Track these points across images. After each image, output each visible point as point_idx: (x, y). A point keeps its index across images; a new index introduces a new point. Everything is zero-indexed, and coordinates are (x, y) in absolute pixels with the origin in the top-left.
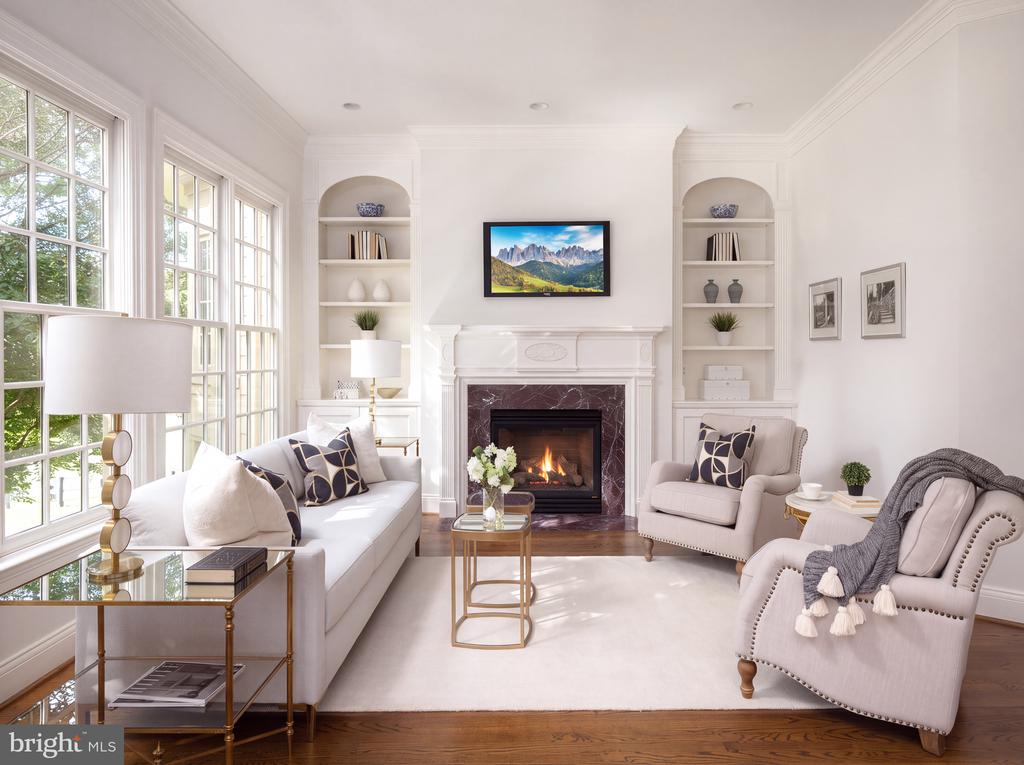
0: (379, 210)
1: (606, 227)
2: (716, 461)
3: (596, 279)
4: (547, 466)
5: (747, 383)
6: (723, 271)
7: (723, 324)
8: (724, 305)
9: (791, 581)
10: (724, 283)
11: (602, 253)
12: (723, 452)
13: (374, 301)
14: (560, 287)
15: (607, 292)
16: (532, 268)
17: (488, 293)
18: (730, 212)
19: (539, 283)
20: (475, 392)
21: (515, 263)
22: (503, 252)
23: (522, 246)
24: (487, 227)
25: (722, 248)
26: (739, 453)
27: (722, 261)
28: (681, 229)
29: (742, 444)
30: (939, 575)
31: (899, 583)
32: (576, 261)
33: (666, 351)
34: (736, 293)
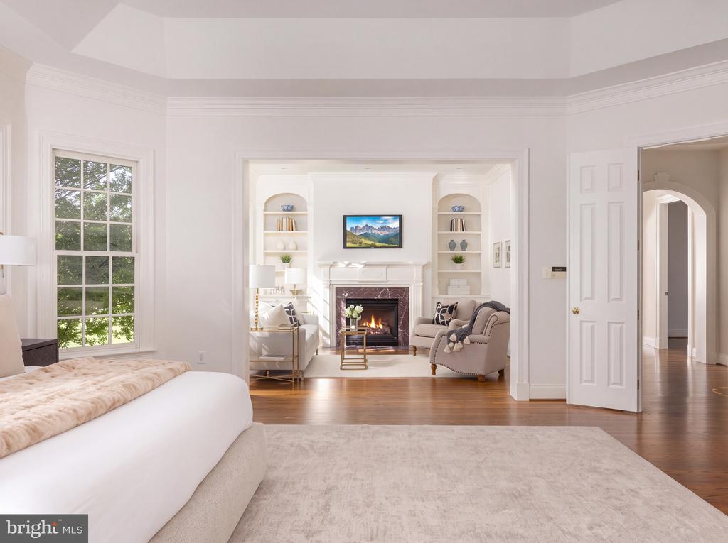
0: (292, 208)
1: (400, 218)
2: (441, 316)
3: (395, 240)
4: (373, 325)
5: (469, 287)
6: (458, 236)
7: (458, 260)
8: (458, 252)
9: (445, 338)
10: (458, 241)
11: (398, 229)
12: (444, 312)
13: (289, 249)
14: (378, 244)
15: (401, 247)
16: (366, 236)
17: (345, 247)
18: (461, 209)
19: (369, 242)
20: (339, 291)
21: (358, 234)
22: (352, 228)
23: (361, 226)
24: (345, 217)
25: (457, 225)
26: (450, 312)
27: (457, 232)
28: (436, 216)
29: (452, 309)
30: (482, 333)
31: (471, 336)
32: (386, 232)
33: (429, 273)
34: (464, 246)
